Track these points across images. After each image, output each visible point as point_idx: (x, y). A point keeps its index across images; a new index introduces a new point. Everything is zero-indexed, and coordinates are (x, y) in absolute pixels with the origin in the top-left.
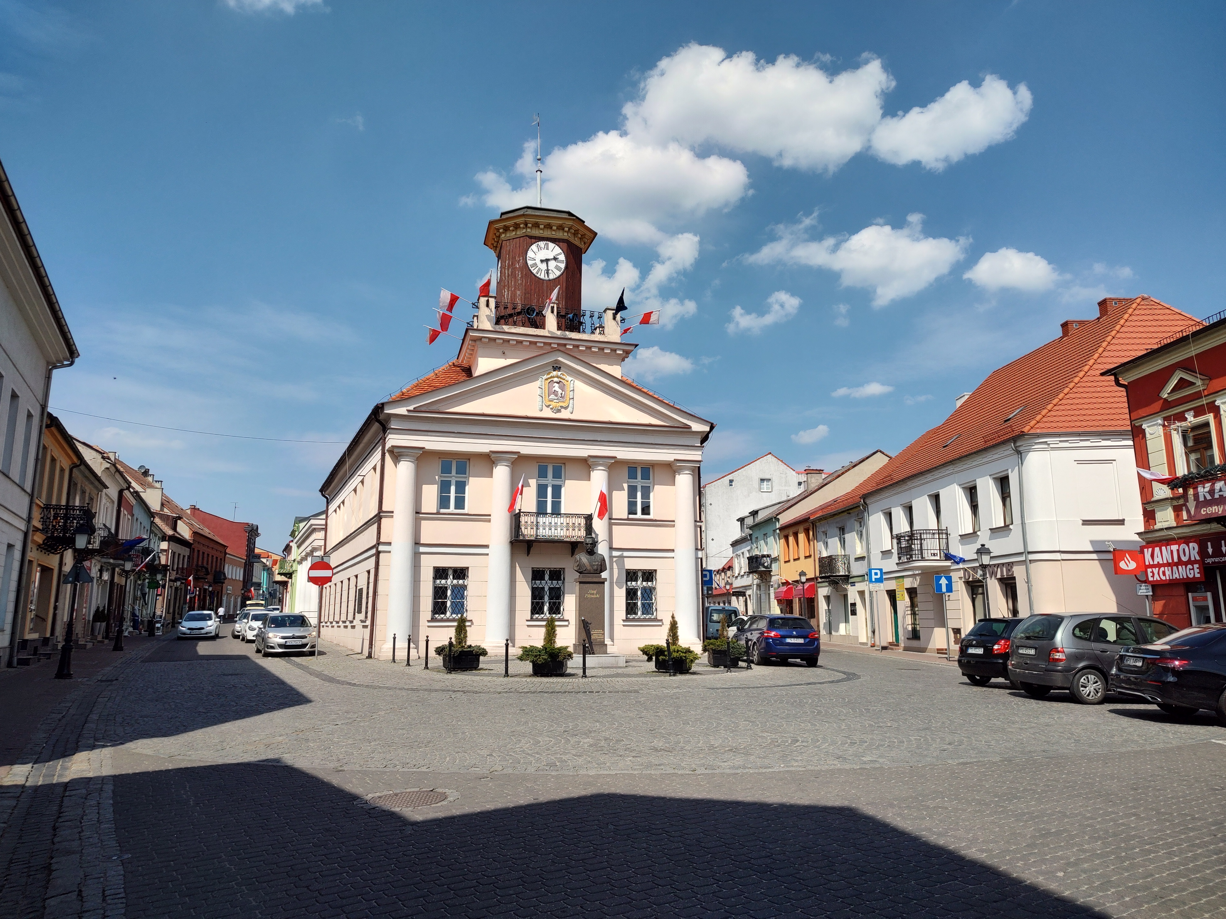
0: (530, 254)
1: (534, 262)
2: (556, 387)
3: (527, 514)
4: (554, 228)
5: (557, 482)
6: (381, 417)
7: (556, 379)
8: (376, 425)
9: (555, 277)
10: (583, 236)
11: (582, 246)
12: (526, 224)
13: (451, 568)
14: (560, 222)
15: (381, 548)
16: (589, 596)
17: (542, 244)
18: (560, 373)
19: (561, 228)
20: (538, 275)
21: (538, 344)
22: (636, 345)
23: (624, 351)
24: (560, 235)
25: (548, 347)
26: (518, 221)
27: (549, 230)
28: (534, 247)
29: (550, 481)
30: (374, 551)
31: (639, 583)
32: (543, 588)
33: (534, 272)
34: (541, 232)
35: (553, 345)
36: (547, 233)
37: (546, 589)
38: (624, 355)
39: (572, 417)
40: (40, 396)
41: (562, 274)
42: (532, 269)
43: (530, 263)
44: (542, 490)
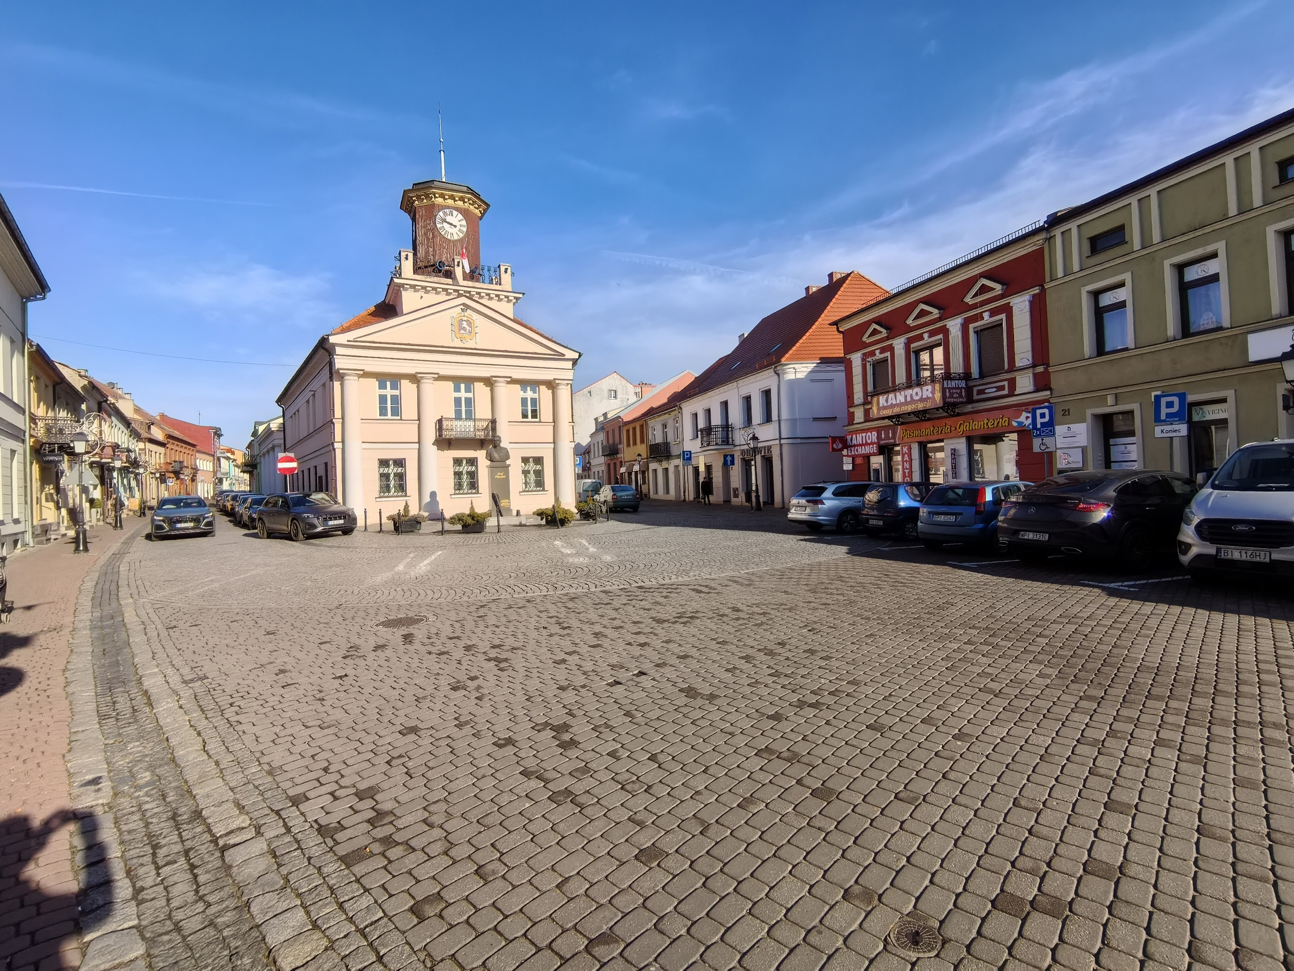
0: (438, 219)
1: (442, 225)
2: (465, 324)
3: (447, 419)
4: (457, 199)
5: (469, 395)
6: (327, 345)
7: (464, 318)
8: (323, 352)
9: (459, 238)
10: (479, 206)
12: (434, 194)
13: (391, 459)
14: (462, 194)
15: (336, 446)
16: (498, 477)
17: (447, 211)
18: (466, 313)
19: (462, 198)
20: (446, 236)
21: (449, 291)
23: (514, 298)
24: (462, 204)
25: (456, 293)
26: (427, 191)
27: (453, 200)
28: (441, 213)
29: (463, 394)
30: (329, 448)
31: (532, 465)
32: (462, 472)
33: (443, 233)
34: (446, 200)
35: (460, 292)
36: (451, 202)
37: (465, 472)
38: (515, 301)
39: (478, 347)
40: (20, 327)
41: (464, 236)
42: (441, 231)
43: (438, 225)
44: (458, 401)
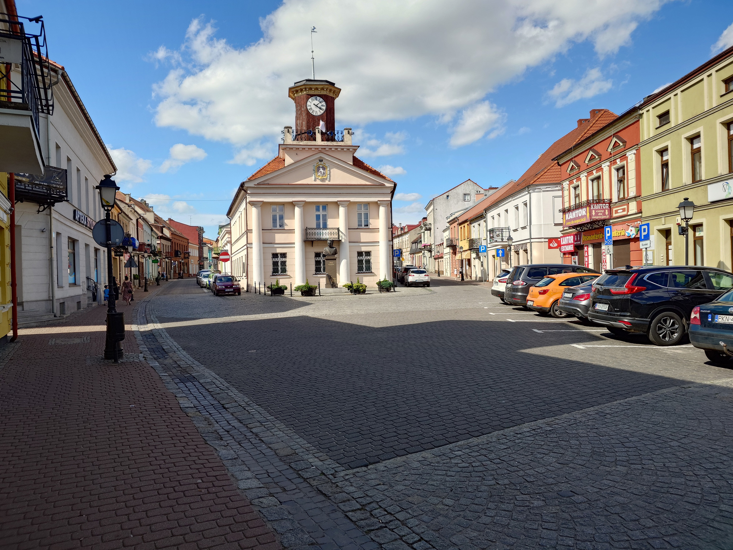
0: (308, 103)
1: (310, 107)
2: (321, 170)
3: (310, 229)
4: (319, 89)
5: (324, 213)
6: (244, 188)
7: (321, 166)
8: (243, 192)
9: (321, 114)
10: (334, 92)
11: (334, 96)
12: (306, 89)
13: (279, 253)
14: (322, 87)
15: (248, 246)
16: (330, 265)
17: (313, 98)
18: (322, 163)
19: (323, 89)
20: (313, 114)
21: (312, 149)
22: (359, 146)
23: (353, 149)
24: (323, 93)
25: (317, 150)
26: (302, 87)
27: (317, 90)
28: (310, 100)
29: (321, 213)
30: (245, 247)
31: (363, 257)
32: (320, 261)
33: (311, 112)
34: (313, 92)
35: (319, 149)
36: (317, 92)
37: (322, 261)
38: (354, 151)
39: (329, 183)
41: (324, 112)
42: (309, 111)
43: (308, 108)
44: (318, 217)
